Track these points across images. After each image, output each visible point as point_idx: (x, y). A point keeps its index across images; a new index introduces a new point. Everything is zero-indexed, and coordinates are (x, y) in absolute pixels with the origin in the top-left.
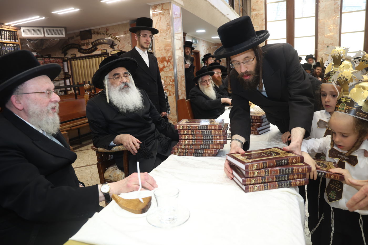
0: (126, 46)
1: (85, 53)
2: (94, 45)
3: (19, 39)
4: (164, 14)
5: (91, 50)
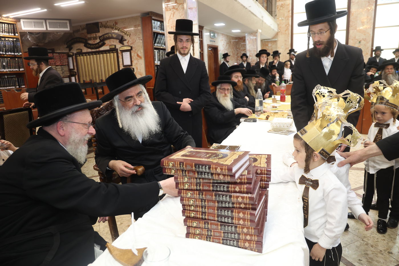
0: (137, 41)
1: (92, 48)
2: (101, 39)
3: (18, 33)
4: (178, 8)
5: (99, 45)
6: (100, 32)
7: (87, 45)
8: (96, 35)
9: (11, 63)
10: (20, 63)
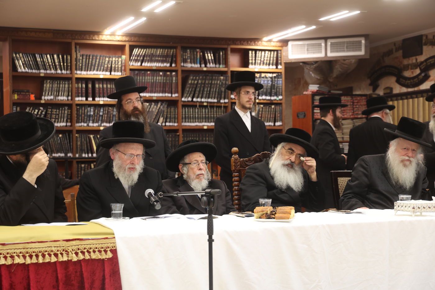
1: (407, 86)
2: (422, 68)
3: (283, 64)
5: (418, 79)
6: (424, 53)
7: (401, 79)
8: (416, 60)
9: (263, 113)
10: (277, 113)
